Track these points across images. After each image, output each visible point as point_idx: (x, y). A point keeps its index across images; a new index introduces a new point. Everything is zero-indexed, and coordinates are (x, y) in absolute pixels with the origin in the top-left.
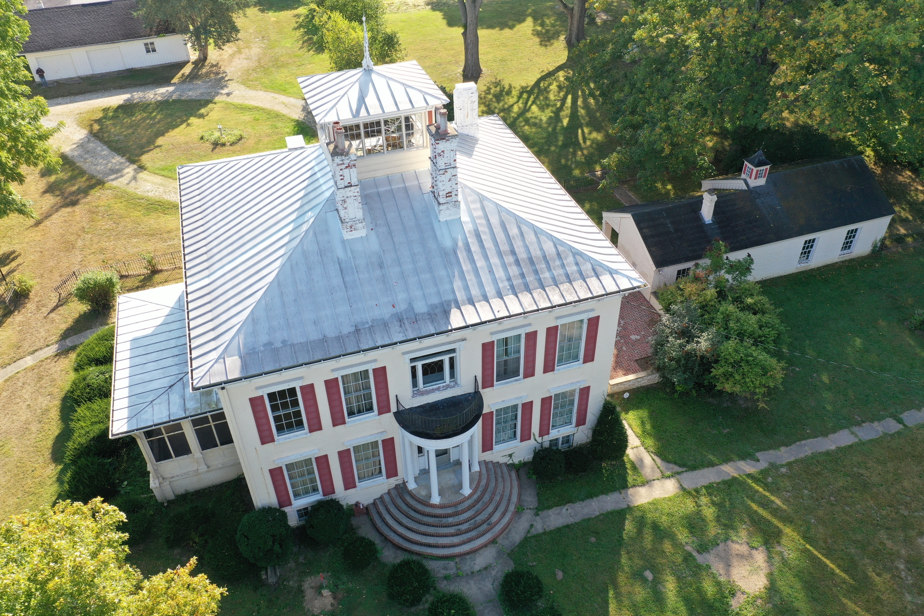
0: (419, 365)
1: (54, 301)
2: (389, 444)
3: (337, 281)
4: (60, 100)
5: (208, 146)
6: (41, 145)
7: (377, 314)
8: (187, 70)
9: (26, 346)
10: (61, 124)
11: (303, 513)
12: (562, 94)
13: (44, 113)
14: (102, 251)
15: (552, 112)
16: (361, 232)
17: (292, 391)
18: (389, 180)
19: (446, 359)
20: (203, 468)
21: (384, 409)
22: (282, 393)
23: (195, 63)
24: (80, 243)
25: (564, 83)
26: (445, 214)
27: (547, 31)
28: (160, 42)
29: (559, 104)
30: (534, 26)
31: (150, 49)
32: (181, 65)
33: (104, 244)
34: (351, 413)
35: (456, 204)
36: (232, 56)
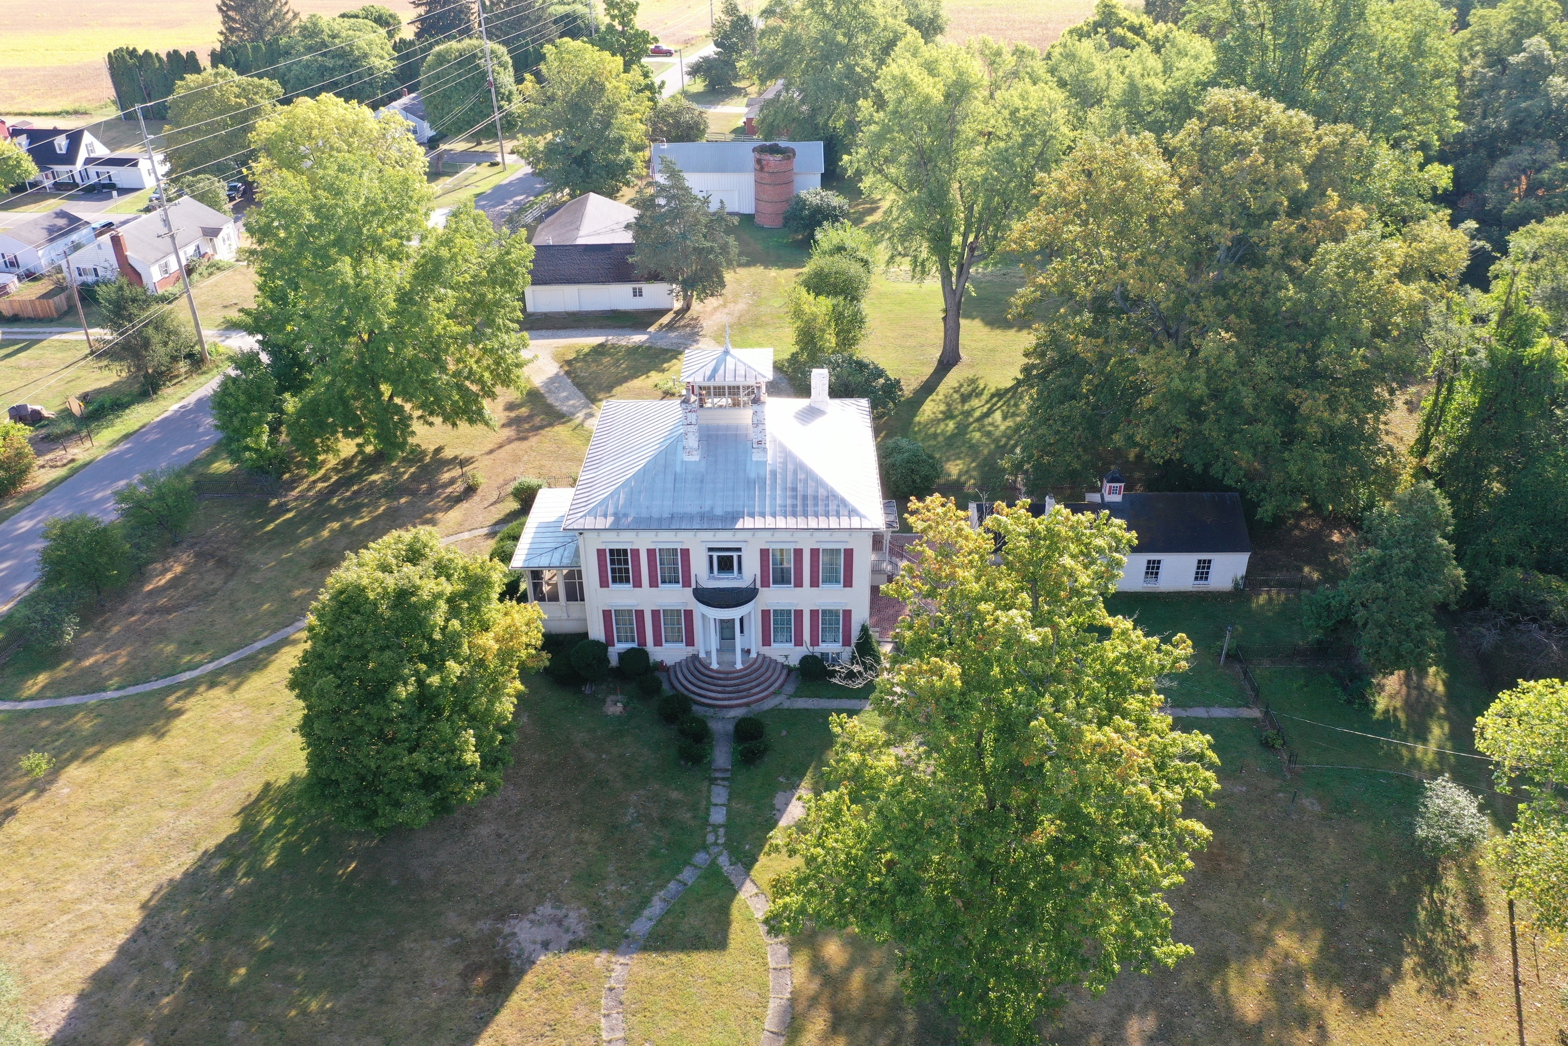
0: (715, 555)
1: (494, 498)
2: (689, 614)
3: (670, 485)
4: (543, 332)
5: (660, 393)
6: (517, 371)
7: (688, 510)
8: (666, 319)
9: (467, 525)
10: (536, 357)
11: (622, 656)
13: (525, 346)
14: (541, 467)
16: (695, 458)
17: (625, 551)
18: (727, 428)
19: (735, 555)
20: (565, 616)
21: (687, 584)
22: (618, 551)
23: (677, 313)
24: (526, 458)
26: (756, 456)
28: (649, 289)
31: (637, 293)
32: (662, 313)
33: (543, 462)
34: (663, 582)
35: (765, 450)
36: (715, 309)
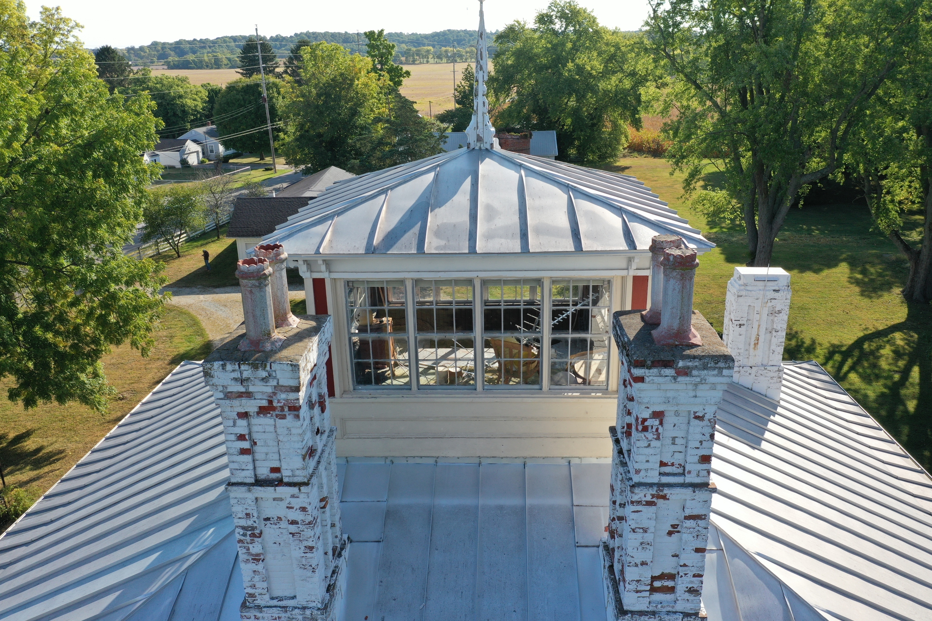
12: (901, 363)
15: (885, 386)
25: (904, 349)
27: (872, 280)
29: (897, 377)
30: (851, 273)
